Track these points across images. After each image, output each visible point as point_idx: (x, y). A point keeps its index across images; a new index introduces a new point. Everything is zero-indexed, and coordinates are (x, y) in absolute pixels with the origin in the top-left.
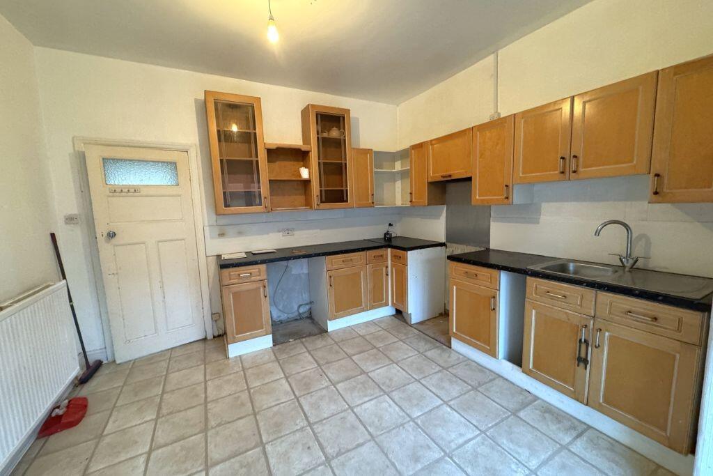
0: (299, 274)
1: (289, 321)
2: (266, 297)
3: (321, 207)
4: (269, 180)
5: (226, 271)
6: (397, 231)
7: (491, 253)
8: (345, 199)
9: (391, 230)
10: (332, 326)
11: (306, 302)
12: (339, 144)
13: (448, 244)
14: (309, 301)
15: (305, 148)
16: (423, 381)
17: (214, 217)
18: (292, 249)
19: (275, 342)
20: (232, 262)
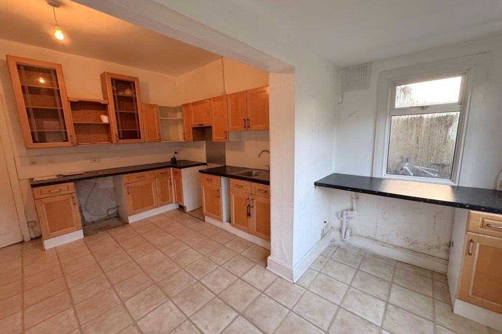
0: (107, 188)
1: (100, 221)
2: (75, 204)
3: (119, 142)
4: (74, 124)
5: (37, 189)
6: (180, 157)
7: (227, 168)
8: (139, 136)
9: (176, 156)
10: (132, 219)
11: (114, 207)
12: (132, 100)
13: (208, 164)
14: (116, 206)
15: (104, 102)
16: (182, 240)
17: (24, 150)
18: (97, 171)
19: (85, 235)
20: (42, 182)
